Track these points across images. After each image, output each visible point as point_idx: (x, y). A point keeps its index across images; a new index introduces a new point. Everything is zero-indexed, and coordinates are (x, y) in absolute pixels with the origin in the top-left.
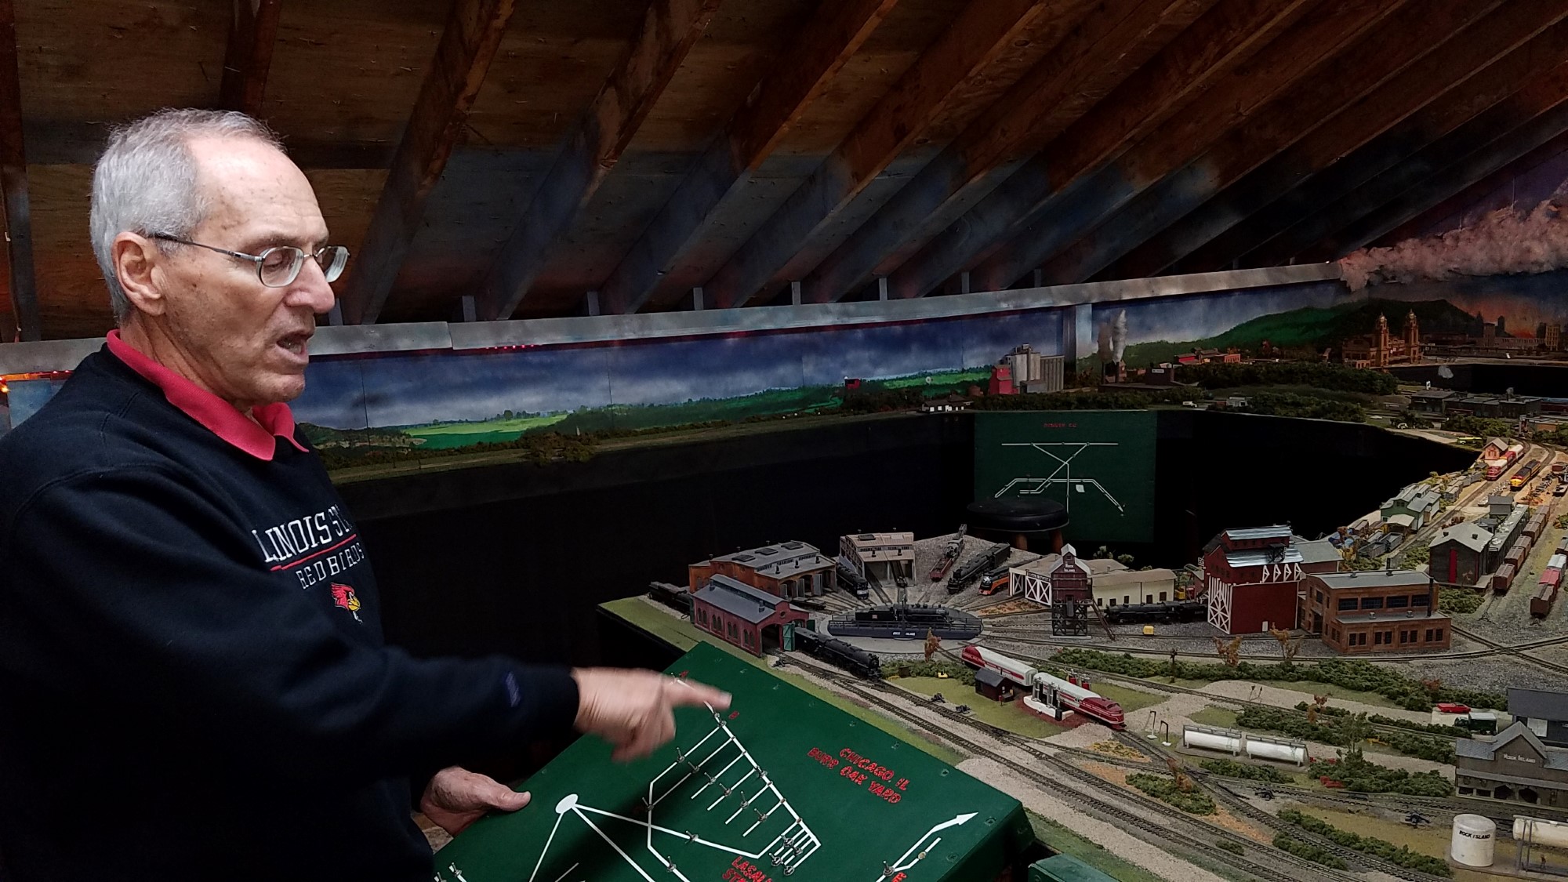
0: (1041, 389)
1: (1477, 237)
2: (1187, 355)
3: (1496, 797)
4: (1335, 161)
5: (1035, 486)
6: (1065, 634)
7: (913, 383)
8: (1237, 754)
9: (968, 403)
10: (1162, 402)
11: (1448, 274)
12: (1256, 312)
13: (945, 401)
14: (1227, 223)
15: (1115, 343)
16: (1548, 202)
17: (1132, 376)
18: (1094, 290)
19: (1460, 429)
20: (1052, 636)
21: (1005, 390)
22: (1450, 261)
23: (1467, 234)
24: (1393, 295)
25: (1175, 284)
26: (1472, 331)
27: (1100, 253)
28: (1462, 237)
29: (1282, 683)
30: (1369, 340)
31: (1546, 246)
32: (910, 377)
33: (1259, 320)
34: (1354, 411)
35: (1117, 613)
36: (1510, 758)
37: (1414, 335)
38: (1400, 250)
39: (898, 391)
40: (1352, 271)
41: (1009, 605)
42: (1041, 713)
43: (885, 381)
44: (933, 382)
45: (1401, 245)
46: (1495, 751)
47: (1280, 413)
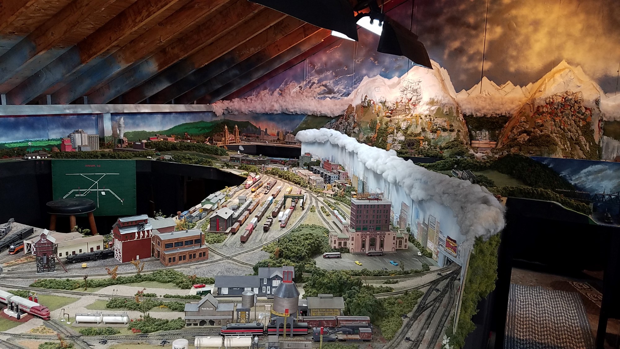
0: (88, 149)
1: (258, 100)
2: (153, 137)
3: (200, 325)
4: (203, 66)
5: (82, 192)
6: (43, 271)
7: (22, 145)
8: (100, 323)
9: (49, 155)
10: (139, 156)
11: (249, 112)
12: (182, 122)
13: (37, 154)
14: (164, 85)
15: (120, 130)
16: (278, 89)
17: (130, 145)
18: (112, 108)
19: (244, 169)
20: (37, 273)
21: (68, 150)
22: (249, 107)
23: (255, 98)
24: (231, 118)
25: (147, 108)
26: (257, 133)
27: (112, 93)
28: (253, 99)
29: (135, 284)
30: (222, 135)
31: (278, 105)
32: (20, 142)
33: (183, 125)
34: (209, 162)
35: (72, 259)
36: (204, 309)
37: (237, 133)
38: (233, 102)
39: (13, 149)
40: (217, 108)
41: (22, 259)
42: (11, 317)
43: (6, 144)
44: (32, 145)
45: (233, 100)
46: (199, 307)
47: (184, 162)
